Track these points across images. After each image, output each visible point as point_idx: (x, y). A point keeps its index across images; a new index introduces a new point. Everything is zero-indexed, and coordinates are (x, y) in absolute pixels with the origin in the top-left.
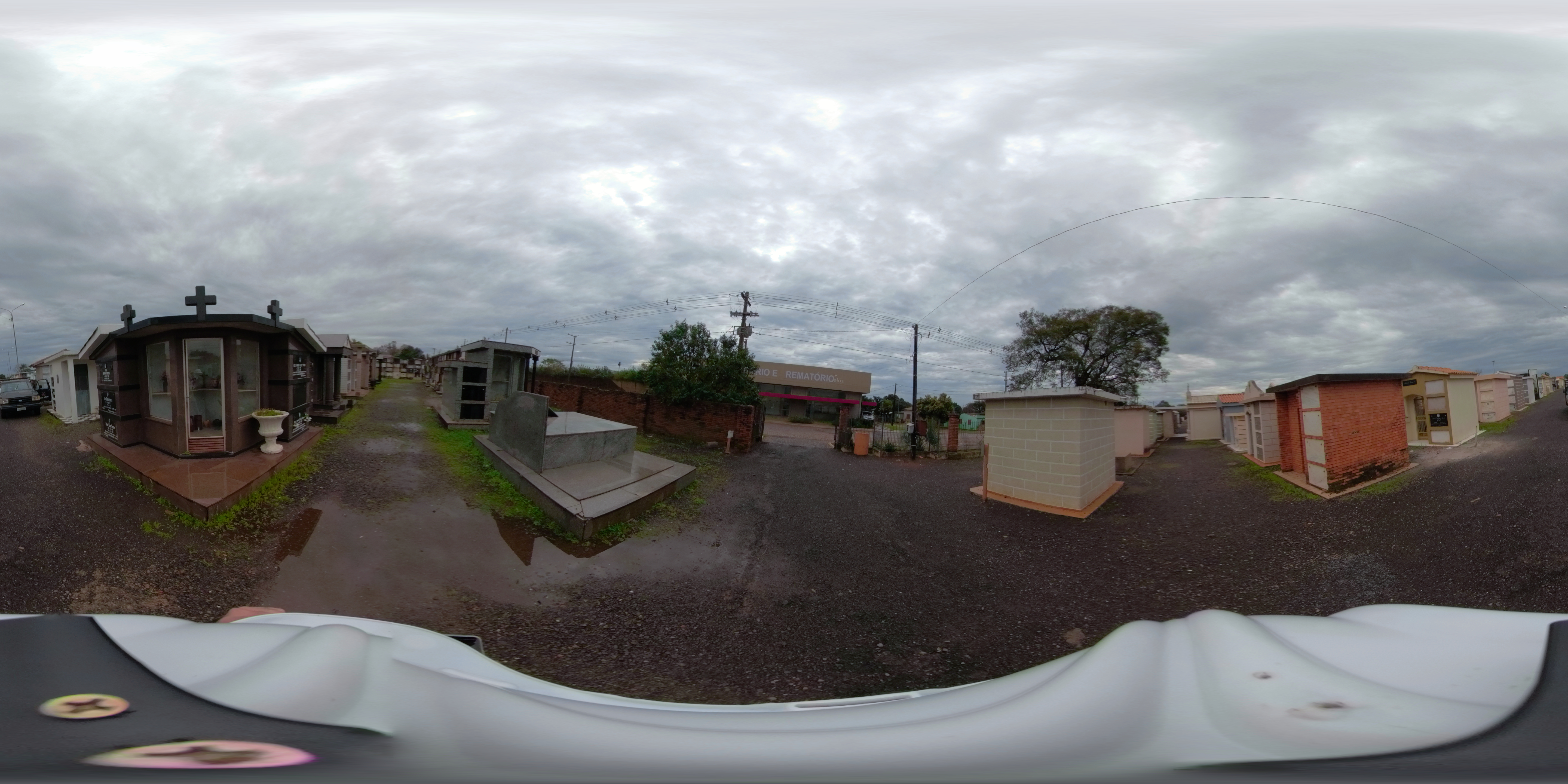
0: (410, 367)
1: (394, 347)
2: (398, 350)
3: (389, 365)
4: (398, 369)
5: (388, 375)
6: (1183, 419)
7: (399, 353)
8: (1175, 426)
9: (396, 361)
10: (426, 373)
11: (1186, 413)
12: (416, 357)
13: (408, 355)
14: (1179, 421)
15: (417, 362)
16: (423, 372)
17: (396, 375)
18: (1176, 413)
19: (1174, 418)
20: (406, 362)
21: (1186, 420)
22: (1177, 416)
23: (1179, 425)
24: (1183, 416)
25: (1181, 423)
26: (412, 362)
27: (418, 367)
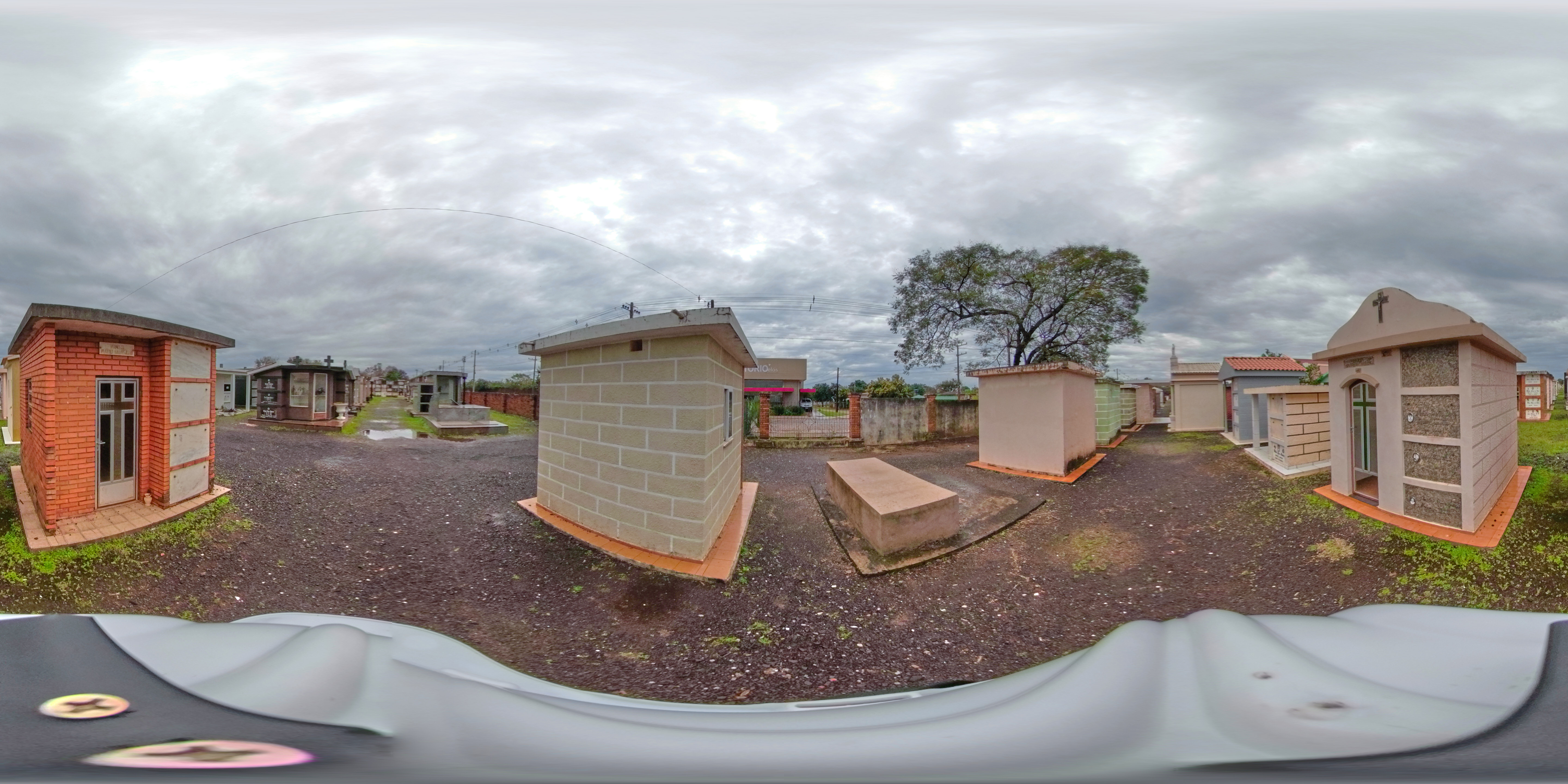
0: (395, 387)
1: (380, 368)
2: (385, 371)
3: (378, 386)
4: (385, 390)
5: (377, 394)
6: (1167, 398)
7: (385, 375)
8: (1156, 407)
9: (384, 382)
10: (408, 392)
11: (1170, 388)
12: (400, 378)
13: (393, 377)
14: (1162, 400)
15: (400, 383)
16: (405, 391)
17: (383, 394)
18: (1158, 390)
19: (1155, 397)
20: (391, 383)
21: (1170, 398)
22: (1159, 394)
23: (1162, 405)
24: (1167, 393)
25: (1164, 403)
26: (396, 383)
27: (401, 387)
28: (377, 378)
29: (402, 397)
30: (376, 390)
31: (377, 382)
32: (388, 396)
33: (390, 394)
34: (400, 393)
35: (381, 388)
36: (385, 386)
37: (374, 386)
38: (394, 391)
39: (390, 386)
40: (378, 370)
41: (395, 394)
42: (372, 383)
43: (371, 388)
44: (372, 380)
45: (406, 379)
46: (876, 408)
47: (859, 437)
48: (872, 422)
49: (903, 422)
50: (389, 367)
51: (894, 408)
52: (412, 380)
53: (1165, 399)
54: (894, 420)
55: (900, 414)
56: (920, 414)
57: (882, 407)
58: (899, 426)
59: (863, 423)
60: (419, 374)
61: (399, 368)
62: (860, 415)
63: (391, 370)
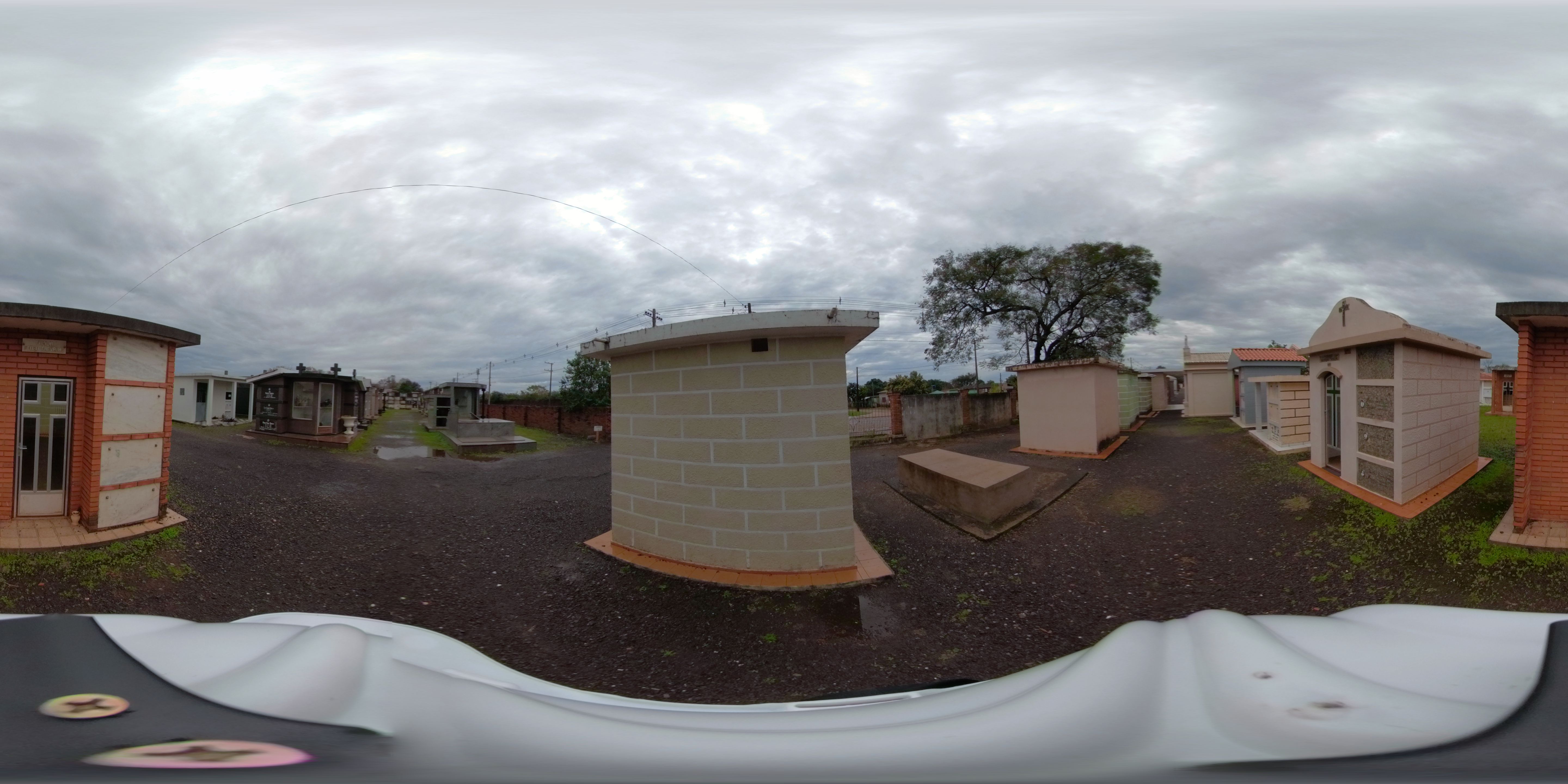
0: (409, 399)
1: (393, 381)
2: (398, 384)
3: (391, 398)
4: (399, 402)
5: (390, 406)
6: (1181, 385)
7: (399, 387)
8: (1170, 394)
9: (397, 395)
10: (422, 404)
11: (1183, 377)
12: (414, 391)
13: (407, 389)
14: (1175, 388)
15: (414, 396)
16: (419, 403)
17: (397, 406)
18: (1172, 378)
19: (1169, 384)
20: (405, 395)
21: (1183, 386)
22: (1172, 382)
23: (1176, 393)
24: (1180, 381)
25: (1178, 391)
26: (410, 395)
27: (415, 399)
28: (391, 390)
29: (416, 409)
30: (390, 402)
31: (390, 394)
32: (401, 409)
33: (403, 406)
34: (414, 405)
35: (394, 400)
36: (398, 398)
37: (387, 398)
38: (408, 403)
39: (404, 399)
40: (391, 384)
41: (408, 407)
42: (385, 395)
43: (384, 401)
44: (385, 392)
45: (420, 391)
46: (916, 404)
47: (902, 433)
48: (912, 419)
49: (940, 416)
50: (403, 379)
51: (932, 403)
52: (427, 392)
53: (1178, 387)
54: (933, 415)
55: (937, 409)
56: (955, 408)
57: (921, 403)
58: (937, 420)
59: (904, 420)
60: (433, 386)
61: (412, 380)
62: (901, 412)
63: (405, 382)
